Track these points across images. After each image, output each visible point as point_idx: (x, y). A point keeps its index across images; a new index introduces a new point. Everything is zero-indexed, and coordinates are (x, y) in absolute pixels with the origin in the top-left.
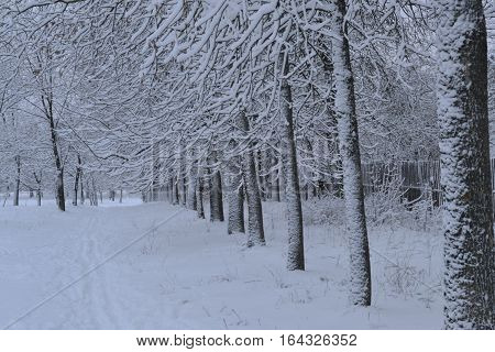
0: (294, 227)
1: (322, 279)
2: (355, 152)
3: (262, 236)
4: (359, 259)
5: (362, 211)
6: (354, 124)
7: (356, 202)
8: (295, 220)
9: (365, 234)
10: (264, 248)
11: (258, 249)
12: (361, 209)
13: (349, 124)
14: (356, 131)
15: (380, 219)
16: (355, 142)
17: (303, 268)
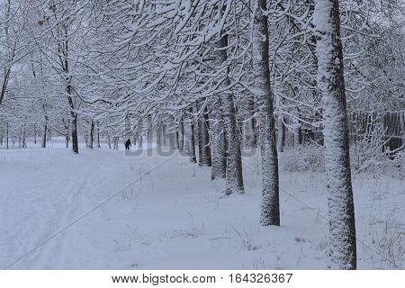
0: (269, 177)
1: (298, 240)
2: (338, 86)
3: (241, 184)
4: (342, 227)
5: (347, 164)
6: (338, 50)
7: (339, 152)
8: (270, 169)
9: (350, 193)
10: (242, 196)
11: (236, 197)
12: (346, 161)
13: (331, 48)
14: (341, 58)
15: (362, 167)
16: (339, 72)
17: (278, 224)
